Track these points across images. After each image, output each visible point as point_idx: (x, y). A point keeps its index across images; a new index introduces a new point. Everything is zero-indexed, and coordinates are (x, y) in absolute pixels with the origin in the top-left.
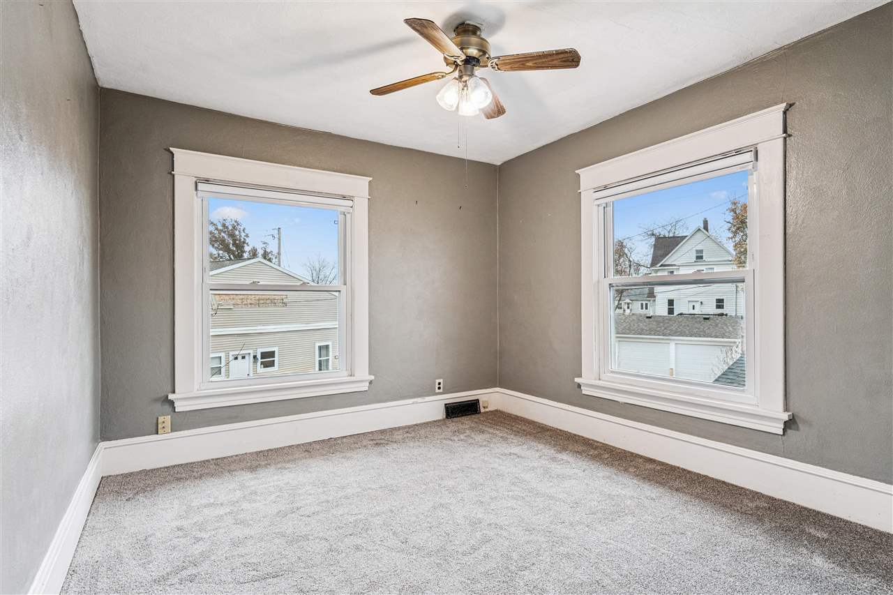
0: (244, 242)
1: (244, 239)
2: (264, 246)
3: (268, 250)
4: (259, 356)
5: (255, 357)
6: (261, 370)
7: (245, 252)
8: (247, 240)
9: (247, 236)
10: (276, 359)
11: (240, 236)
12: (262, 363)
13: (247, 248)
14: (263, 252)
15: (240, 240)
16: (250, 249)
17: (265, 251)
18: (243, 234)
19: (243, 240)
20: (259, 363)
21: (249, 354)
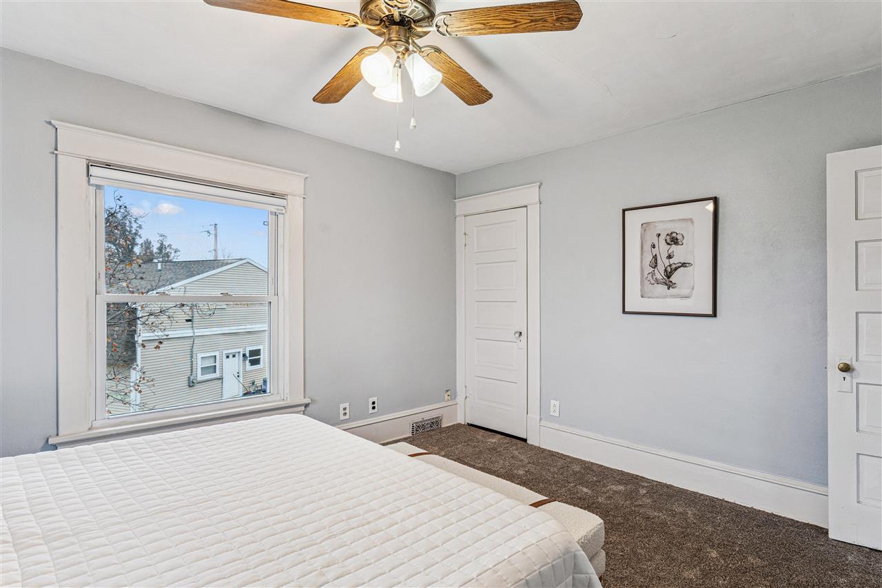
0: (136, 234)
1: (136, 230)
2: (161, 238)
3: (166, 243)
4: (248, 355)
5: (244, 355)
6: (249, 367)
7: (137, 244)
8: (140, 232)
9: (140, 227)
10: (261, 357)
11: (131, 227)
12: (250, 361)
13: (139, 241)
14: (159, 245)
15: (131, 231)
16: (143, 241)
17: (162, 244)
18: (135, 226)
19: (134, 231)
20: (247, 362)
21: (239, 352)
